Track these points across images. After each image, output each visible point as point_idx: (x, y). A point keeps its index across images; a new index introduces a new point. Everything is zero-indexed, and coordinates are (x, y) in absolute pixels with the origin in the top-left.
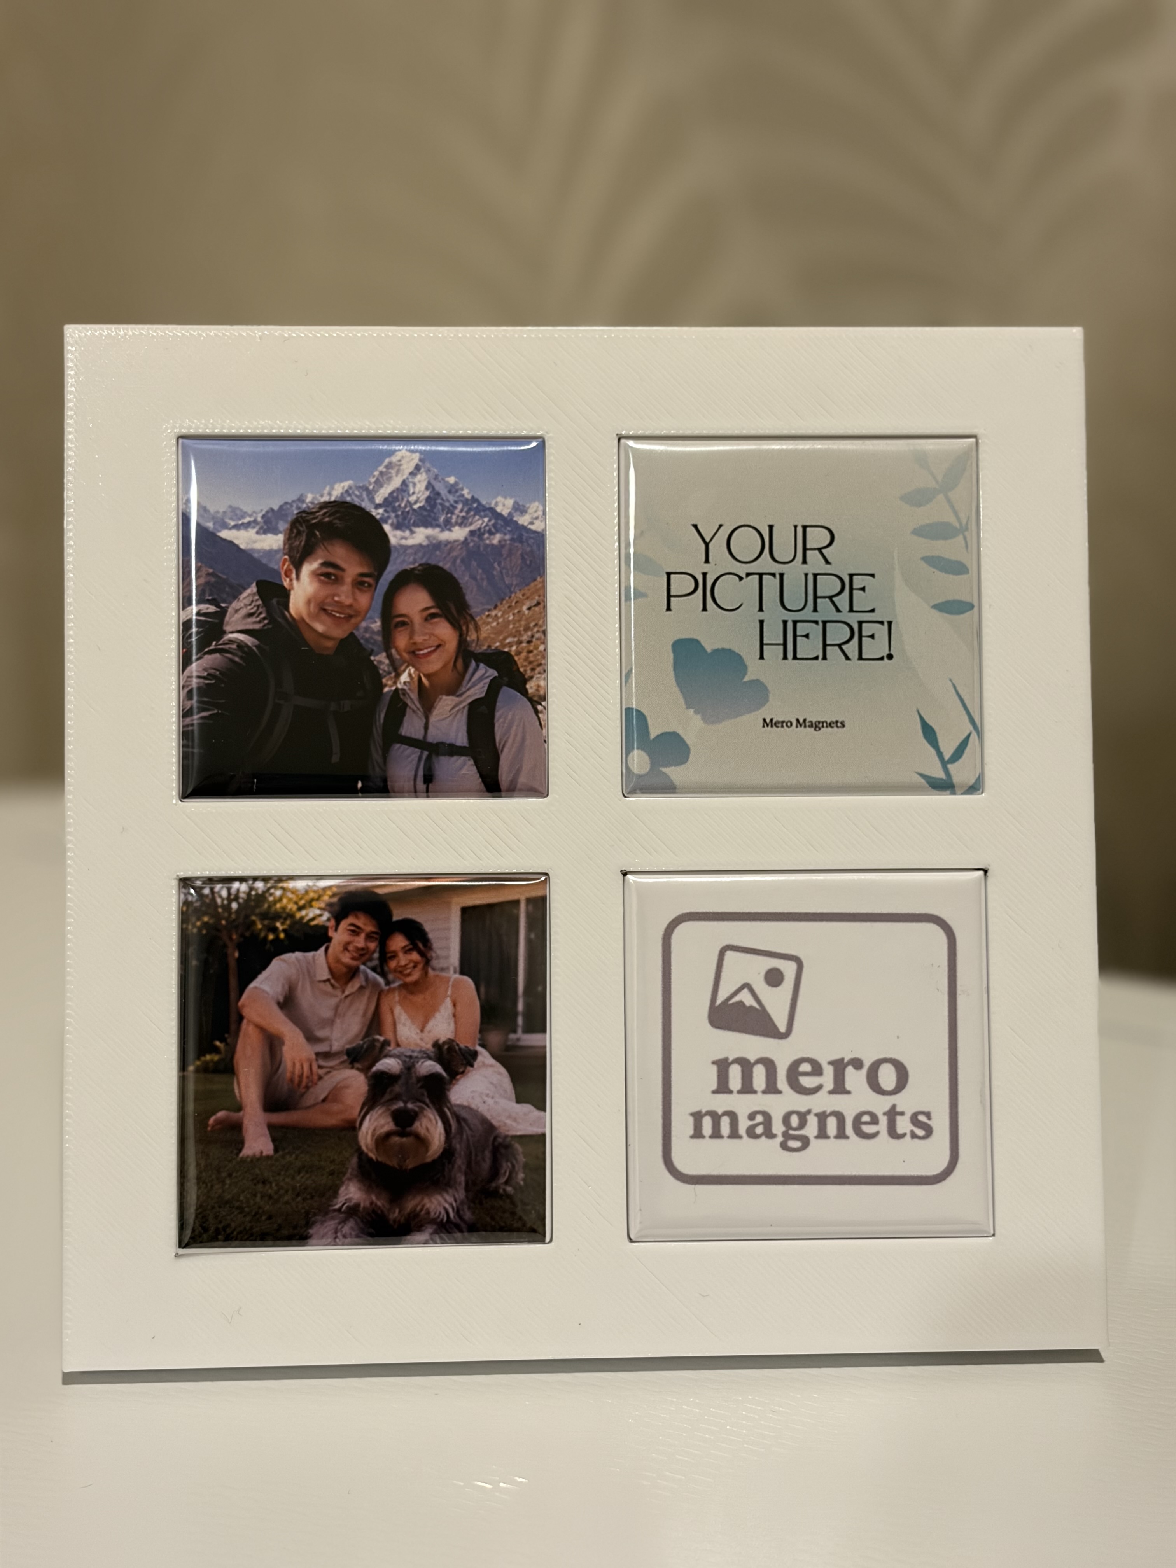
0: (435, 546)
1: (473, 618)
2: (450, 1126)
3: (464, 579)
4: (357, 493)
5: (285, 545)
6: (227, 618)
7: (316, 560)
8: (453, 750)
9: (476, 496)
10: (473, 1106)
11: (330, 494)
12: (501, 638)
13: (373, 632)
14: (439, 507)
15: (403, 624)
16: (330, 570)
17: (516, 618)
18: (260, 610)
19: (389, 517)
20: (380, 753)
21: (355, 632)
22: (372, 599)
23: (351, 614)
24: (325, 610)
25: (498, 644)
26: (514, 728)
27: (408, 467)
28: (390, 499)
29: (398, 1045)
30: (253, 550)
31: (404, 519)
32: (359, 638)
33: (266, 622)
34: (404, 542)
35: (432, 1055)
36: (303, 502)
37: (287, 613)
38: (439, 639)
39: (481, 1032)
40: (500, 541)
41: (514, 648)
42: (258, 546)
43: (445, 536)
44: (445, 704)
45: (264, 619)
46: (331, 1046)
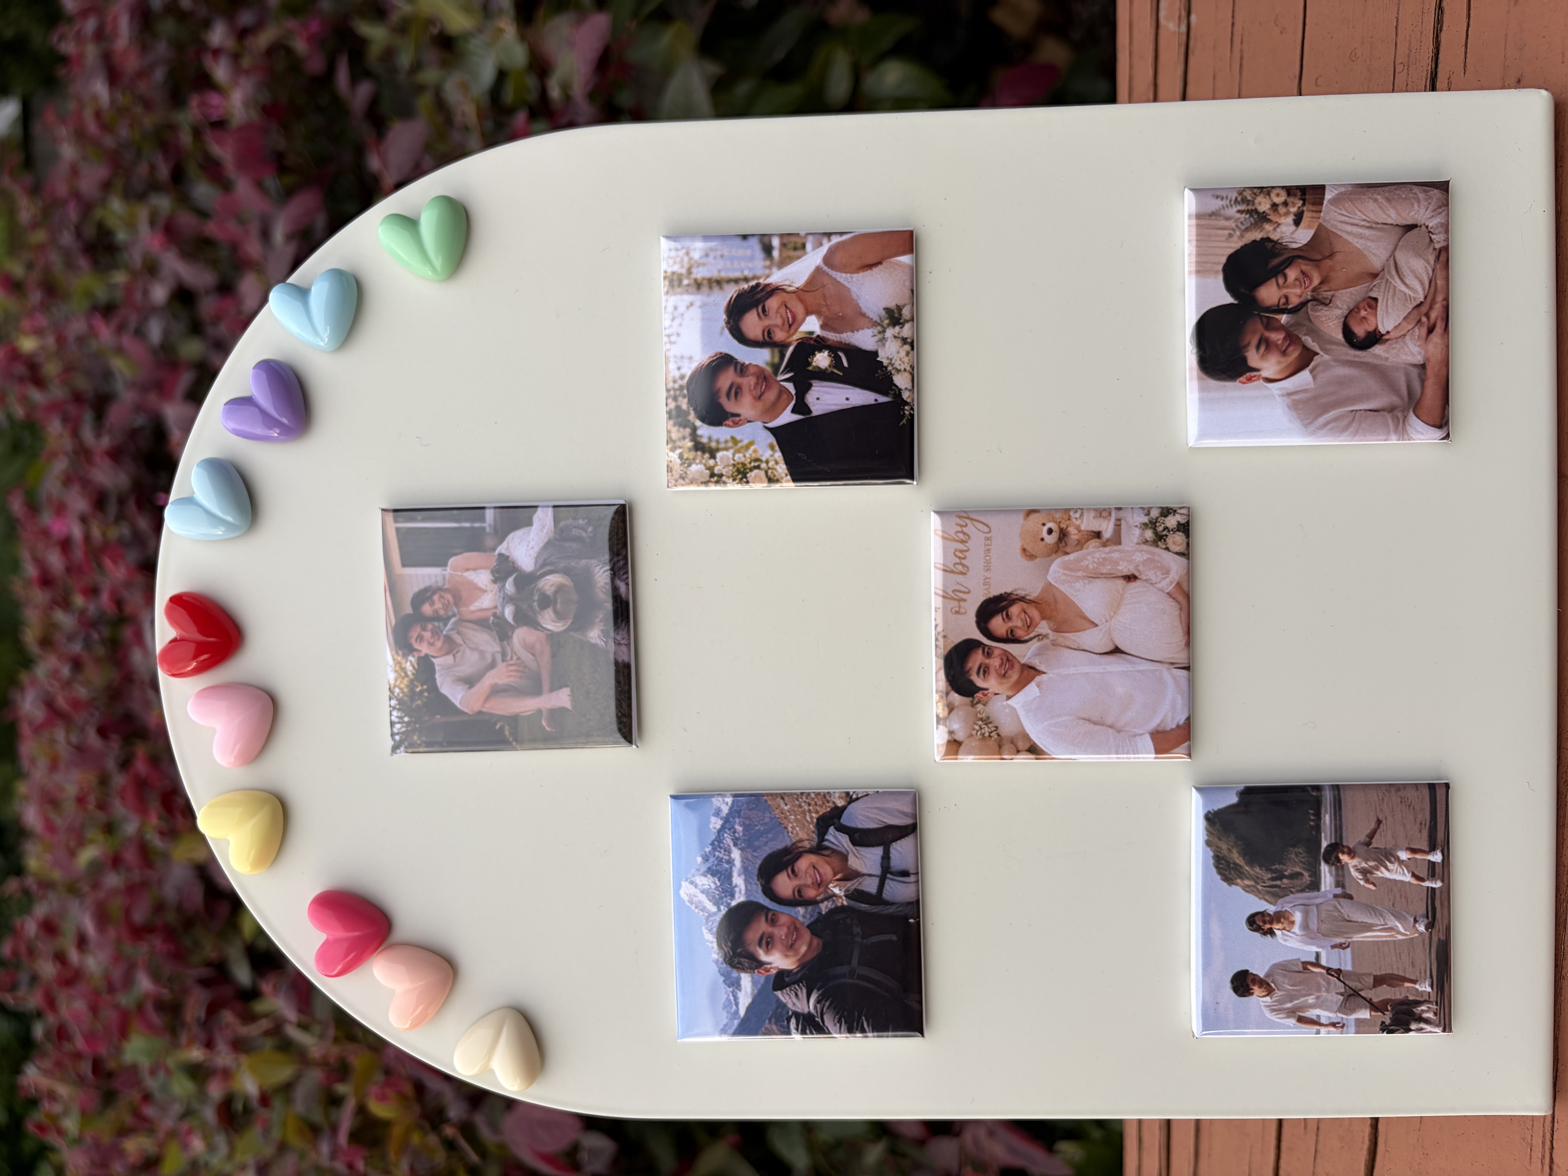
0: (745, 870)
1: (794, 844)
2: (549, 570)
3: (767, 850)
4: (710, 923)
5: (747, 972)
6: (799, 1011)
7: (757, 951)
8: (886, 857)
9: (710, 842)
10: (535, 555)
11: (712, 942)
12: (807, 824)
13: (806, 912)
14: (718, 867)
15: (799, 891)
16: (764, 941)
17: (792, 813)
18: (793, 988)
19: (726, 902)
20: (889, 907)
21: (806, 925)
22: (783, 913)
23: (794, 927)
24: (792, 945)
25: (811, 826)
26: (869, 814)
27: (692, 890)
28: (714, 901)
29: (496, 607)
30: (752, 993)
31: (727, 891)
32: (810, 922)
33: (801, 984)
34: (743, 892)
35: (502, 584)
36: (718, 960)
37: (794, 971)
38: (808, 867)
39: (485, 551)
40: (741, 826)
41: (814, 815)
42: (749, 990)
43: (738, 863)
44: (854, 862)
45: (799, 986)
46: (498, 652)
